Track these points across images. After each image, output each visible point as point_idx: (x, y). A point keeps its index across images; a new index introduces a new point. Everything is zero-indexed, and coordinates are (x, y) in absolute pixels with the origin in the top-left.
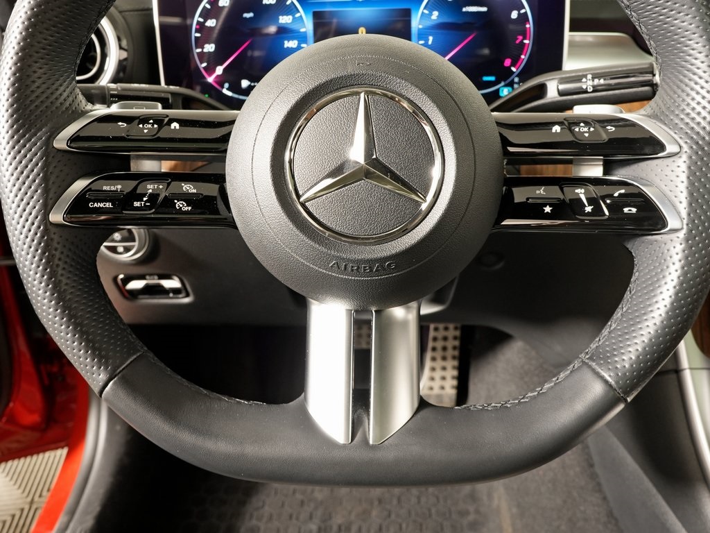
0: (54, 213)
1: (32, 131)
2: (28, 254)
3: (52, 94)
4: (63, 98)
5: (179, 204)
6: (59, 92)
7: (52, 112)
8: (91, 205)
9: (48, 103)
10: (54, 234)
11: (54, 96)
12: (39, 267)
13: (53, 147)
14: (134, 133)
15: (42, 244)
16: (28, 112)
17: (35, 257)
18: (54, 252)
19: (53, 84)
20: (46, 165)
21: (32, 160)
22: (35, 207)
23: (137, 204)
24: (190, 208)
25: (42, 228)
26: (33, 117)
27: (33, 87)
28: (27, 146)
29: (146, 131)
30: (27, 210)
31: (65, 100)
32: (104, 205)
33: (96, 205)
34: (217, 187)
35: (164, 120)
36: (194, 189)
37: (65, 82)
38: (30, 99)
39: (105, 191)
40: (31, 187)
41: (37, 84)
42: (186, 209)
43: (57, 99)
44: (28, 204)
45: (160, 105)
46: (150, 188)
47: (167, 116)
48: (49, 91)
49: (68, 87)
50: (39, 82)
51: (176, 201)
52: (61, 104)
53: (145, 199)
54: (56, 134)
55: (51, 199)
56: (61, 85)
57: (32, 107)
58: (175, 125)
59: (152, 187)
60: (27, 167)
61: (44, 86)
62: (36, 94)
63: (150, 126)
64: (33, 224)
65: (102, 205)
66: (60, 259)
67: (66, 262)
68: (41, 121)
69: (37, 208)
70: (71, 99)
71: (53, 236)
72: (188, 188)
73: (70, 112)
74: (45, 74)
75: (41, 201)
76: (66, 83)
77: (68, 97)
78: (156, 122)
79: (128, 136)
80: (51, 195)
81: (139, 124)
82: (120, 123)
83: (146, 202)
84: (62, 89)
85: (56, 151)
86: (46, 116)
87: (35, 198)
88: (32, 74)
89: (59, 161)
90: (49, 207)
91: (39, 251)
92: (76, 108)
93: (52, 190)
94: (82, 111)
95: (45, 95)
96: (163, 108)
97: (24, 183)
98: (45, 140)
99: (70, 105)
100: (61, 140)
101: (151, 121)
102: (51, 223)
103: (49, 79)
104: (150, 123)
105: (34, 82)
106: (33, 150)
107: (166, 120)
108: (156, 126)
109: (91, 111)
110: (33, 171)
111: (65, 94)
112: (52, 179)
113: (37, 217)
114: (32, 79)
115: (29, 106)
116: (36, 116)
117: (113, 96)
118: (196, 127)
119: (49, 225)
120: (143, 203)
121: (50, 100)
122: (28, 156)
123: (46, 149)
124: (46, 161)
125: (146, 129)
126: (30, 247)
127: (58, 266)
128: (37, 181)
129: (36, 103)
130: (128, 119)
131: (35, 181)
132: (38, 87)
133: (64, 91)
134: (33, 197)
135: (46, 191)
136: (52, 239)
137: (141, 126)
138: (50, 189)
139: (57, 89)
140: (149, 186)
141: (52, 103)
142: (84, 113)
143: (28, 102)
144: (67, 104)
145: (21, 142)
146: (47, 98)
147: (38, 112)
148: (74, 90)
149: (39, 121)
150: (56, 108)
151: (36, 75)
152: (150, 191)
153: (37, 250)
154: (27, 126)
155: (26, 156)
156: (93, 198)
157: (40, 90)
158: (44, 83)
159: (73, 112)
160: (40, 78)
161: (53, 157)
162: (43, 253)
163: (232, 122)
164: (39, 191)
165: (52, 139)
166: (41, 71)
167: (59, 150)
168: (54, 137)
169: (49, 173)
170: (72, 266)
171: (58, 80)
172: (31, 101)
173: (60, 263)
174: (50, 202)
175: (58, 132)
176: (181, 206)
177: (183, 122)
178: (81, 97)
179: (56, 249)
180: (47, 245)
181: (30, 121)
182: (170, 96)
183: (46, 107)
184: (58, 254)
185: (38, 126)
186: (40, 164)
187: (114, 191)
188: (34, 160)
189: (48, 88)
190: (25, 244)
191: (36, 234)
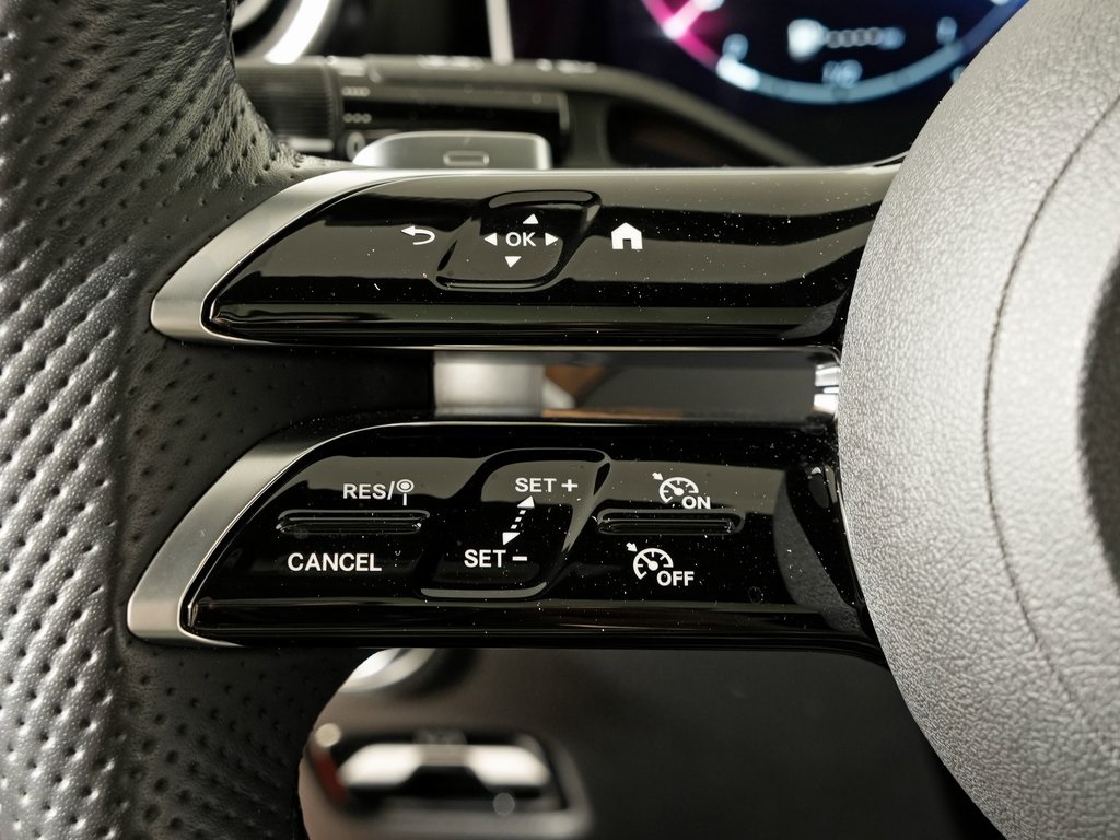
0: (147, 596)
1: (69, 262)
2: (32, 765)
3: (145, 111)
4: (185, 126)
5: (645, 559)
6: (169, 105)
7: (143, 185)
8: (296, 562)
9: (127, 150)
10: (144, 680)
11: (153, 122)
12: (74, 820)
13: (151, 327)
14: (465, 272)
15: (93, 726)
16: (50, 187)
17: (58, 779)
18: (139, 757)
19: (149, 73)
20: (118, 404)
21: (63, 382)
22: (70, 574)
23: (476, 559)
24: (688, 576)
25: (94, 658)
26: (70, 207)
27: (73, 85)
28: (47, 324)
29: (512, 261)
30: (38, 587)
31: (194, 136)
32: (348, 562)
33: (313, 562)
34: (776, 477)
35: (580, 215)
36: (702, 494)
37: (191, 63)
38: (60, 134)
39: (353, 503)
40: (56, 492)
41: (86, 74)
42: (675, 578)
43: (162, 131)
44: (45, 558)
45: (541, 146)
46: (528, 487)
47: (595, 198)
48: (135, 102)
49: (203, 84)
50: (94, 64)
51: (632, 547)
52: (180, 151)
53: (508, 537)
54: (162, 272)
55: (136, 538)
56: (178, 78)
57: (68, 167)
58: (626, 235)
59: (533, 485)
60: (44, 407)
61: (114, 82)
62: (82, 115)
63: (527, 239)
64: (60, 640)
65: (337, 563)
66: (160, 786)
67: (184, 798)
68: (103, 222)
69: (78, 575)
70: (215, 130)
71: (138, 689)
72: (679, 492)
73: (215, 185)
74: (119, 32)
75: (96, 549)
76: (199, 64)
77: (205, 121)
78: (551, 221)
79: (441, 280)
80: (136, 521)
81: (486, 231)
82: (411, 230)
83: (512, 548)
84: (181, 89)
85: (162, 342)
86: (123, 204)
87: (71, 534)
88: (67, 32)
89: (171, 385)
90: (127, 571)
91: (79, 755)
92: (235, 168)
93: (139, 504)
94: (259, 179)
95: (117, 119)
96: (558, 160)
97: (31, 475)
98: (119, 298)
99: (213, 154)
100: (183, 298)
101: (532, 220)
102: (133, 638)
103: (134, 53)
104: (529, 229)
105: (74, 64)
106: (70, 340)
107: (592, 212)
108: (550, 239)
109: (297, 178)
110: (67, 424)
111: (194, 113)
112: (143, 455)
113: (77, 615)
114: (68, 53)
115: (58, 159)
116: (82, 203)
117: (353, 105)
118: (711, 239)
119: (122, 640)
120: (500, 553)
121: (139, 137)
122: (49, 365)
123: (122, 338)
124: (121, 383)
125: (513, 252)
126: (44, 737)
127: (151, 813)
128: (82, 467)
129: (85, 151)
130: (441, 212)
131: (74, 466)
132: (92, 86)
133: (191, 100)
134: (63, 533)
135: (117, 507)
136: (134, 704)
137: (492, 239)
138: (132, 499)
139: (163, 94)
140: (522, 485)
141: (143, 148)
142: (266, 189)
143: (51, 147)
144: (202, 152)
145: (24, 306)
146: (126, 128)
147: (90, 188)
148: (226, 93)
149: (94, 223)
150: (162, 168)
151: (84, 37)
152: (529, 503)
153: (71, 751)
154: (45, 244)
155: (40, 365)
156: (301, 534)
157: (98, 99)
158: (113, 69)
159: (224, 183)
160: (97, 48)
161: (149, 368)
162: (96, 762)
163: (866, 213)
164: (89, 508)
165: (144, 294)
166: (101, 19)
167: (171, 340)
168: (150, 286)
169: (130, 435)
170: (206, 808)
171: (165, 57)
172: (64, 142)
173: (160, 800)
174: (132, 550)
175: (170, 265)
176: (653, 566)
177: (657, 222)
178: (251, 122)
179: (148, 745)
180: (113, 728)
181: (61, 222)
182: (561, 104)
183: (123, 165)
184: (152, 761)
185: (90, 242)
186: (95, 399)
187: (384, 503)
188: (72, 382)
189: (130, 90)
190: (20, 723)
191: (71, 683)
